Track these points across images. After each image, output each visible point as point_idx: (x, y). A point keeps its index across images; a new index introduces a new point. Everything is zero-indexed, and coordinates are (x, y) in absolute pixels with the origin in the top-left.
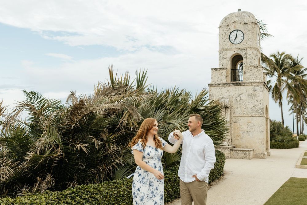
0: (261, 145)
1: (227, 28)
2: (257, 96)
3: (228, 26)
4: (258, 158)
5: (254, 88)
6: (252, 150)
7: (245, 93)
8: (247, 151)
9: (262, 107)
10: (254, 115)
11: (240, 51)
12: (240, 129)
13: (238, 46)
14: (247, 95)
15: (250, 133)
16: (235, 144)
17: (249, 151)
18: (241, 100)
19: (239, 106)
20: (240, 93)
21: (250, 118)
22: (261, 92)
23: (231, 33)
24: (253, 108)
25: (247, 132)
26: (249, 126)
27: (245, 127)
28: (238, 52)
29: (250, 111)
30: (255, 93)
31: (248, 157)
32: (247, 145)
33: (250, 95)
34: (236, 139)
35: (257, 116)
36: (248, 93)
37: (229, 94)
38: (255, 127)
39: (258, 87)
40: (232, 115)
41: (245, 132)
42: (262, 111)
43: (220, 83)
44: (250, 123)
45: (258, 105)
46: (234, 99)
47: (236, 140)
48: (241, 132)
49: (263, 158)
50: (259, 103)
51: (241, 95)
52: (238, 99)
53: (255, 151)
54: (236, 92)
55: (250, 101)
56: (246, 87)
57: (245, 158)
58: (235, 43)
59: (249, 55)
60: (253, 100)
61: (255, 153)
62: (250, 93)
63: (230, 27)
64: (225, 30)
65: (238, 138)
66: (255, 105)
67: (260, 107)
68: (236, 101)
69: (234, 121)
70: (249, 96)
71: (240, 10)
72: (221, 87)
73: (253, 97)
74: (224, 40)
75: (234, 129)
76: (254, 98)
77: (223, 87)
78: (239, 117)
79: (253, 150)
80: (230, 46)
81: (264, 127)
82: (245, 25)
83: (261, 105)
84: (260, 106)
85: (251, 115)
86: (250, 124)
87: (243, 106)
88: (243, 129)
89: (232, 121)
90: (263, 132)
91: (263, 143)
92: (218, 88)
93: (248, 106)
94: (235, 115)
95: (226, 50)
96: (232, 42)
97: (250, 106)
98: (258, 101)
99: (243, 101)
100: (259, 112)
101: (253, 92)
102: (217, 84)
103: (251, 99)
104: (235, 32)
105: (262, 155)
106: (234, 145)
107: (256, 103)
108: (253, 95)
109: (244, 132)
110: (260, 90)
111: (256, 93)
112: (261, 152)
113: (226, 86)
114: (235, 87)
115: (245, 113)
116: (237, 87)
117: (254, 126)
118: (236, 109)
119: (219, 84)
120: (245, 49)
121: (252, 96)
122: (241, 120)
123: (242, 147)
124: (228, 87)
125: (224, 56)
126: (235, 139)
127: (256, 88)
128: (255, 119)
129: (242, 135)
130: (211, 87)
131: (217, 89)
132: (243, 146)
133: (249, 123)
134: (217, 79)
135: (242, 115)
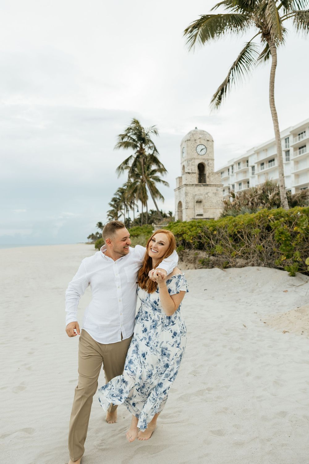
1: (194, 142)
2: (219, 194)
3: (195, 140)
7: (211, 192)
10: (217, 208)
11: (204, 161)
13: (203, 157)
14: (212, 194)
18: (208, 197)
19: (207, 201)
20: (207, 191)
21: (215, 210)
22: (221, 191)
23: (197, 146)
24: (217, 203)
26: (214, 215)
27: (211, 216)
28: (203, 161)
30: (218, 192)
35: (219, 208)
37: (200, 192)
42: (222, 205)
44: (215, 213)
46: (203, 196)
51: (208, 193)
52: (206, 196)
54: (205, 191)
55: (214, 198)
56: (211, 187)
58: (200, 154)
59: (211, 164)
62: (214, 192)
63: (197, 141)
64: (193, 143)
70: (214, 194)
72: (194, 187)
74: (192, 151)
77: (196, 187)
78: (207, 209)
80: (197, 156)
82: (207, 142)
85: (215, 208)
87: (209, 201)
92: (192, 187)
93: (213, 201)
95: (195, 159)
96: (198, 153)
97: (214, 201)
98: (219, 198)
99: (210, 197)
100: (220, 205)
101: (216, 191)
104: (200, 146)
114: (204, 187)
118: (205, 204)
119: (193, 185)
120: (208, 160)
124: (199, 187)
125: (193, 164)
128: (218, 210)
134: (190, 181)
135: (210, 208)
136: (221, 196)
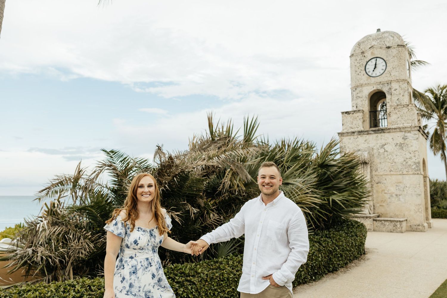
0: (418, 213)
1: (361, 56)
2: (409, 146)
3: (363, 53)
4: (414, 231)
5: (404, 135)
6: (404, 221)
7: (390, 143)
8: (397, 221)
9: (417, 161)
10: (405, 172)
11: (381, 86)
12: (386, 192)
13: (379, 79)
14: (394, 146)
15: (401, 197)
16: (379, 212)
17: (400, 221)
18: (386, 153)
19: (382, 161)
20: (383, 142)
21: (400, 177)
22: (414, 140)
23: (367, 62)
24: (404, 163)
25: (396, 195)
26: (400, 188)
27: (393, 189)
28: (379, 87)
29: (400, 167)
30: (406, 141)
31: (399, 230)
32: (397, 214)
33: (398, 145)
34: (380, 205)
35: (409, 173)
36: (395, 142)
37: (368, 145)
38: (407, 188)
39: (411, 133)
40: (374, 173)
41: (394, 195)
42: (417, 167)
43: (354, 131)
44: (400, 183)
45: (411, 158)
46: (375, 151)
47: (381, 207)
48: (387, 196)
49: (421, 231)
50: (412, 155)
51: (385, 145)
52: (382, 151)
53: (410, 221)
54: (378, 142)
55: (398, 154)
56: (391, 134)
57: (395, 231)
58: (374, 75)
59: (396, 90)
60: (403, 152)
61: (409, 225)
62: (398, 142)
63: (365, 54)
64: (358, 59)
65: (384, 204)
66: (407, 159)
67: (415, 161)
68: (379, 154)
69: (377, 181)
70: (397, 147)
71: (379, 30)
72: (356, 137)
73: (402, 147)
74: (358, 72)
75: (377, 191)
76: (404, 149)
77: (359, 136)
78: (383, 176)
79: (406, 220)
80: (367, 80)
81: (420, 188)
82: (387, 50)
83: (416, 158)
84: (414, 160)
85: (401, 173)
86: (401, 184)
87: (388, 160)
88: (390, 192)
89: (373, 181)
90: (419, 195)
91: (420, 210)
92: (352, 137)
93: (396, 160)
94: (377, 173)
95: (362, 85)
96: (370, 74)
97: (399, 160)
98: (410, 153)
99: (388, 153)
100: (413, 167)
101: (403, 140)
102: (350, 133)
103: (401, 151)
104: (374, 60)
105: (420, 227)
106: (378, 213)
107: (408, 156)
108: (402, 145)
109: (392, 196)
110: (413, 137)
111: (408, 141)
112: (418, 223)
113: (364, 134)
114: (376, 135)
115: (392, 169)
116: (379, 135)
117: (406, 187)
118: (379, 165)
119: (354, 133)
120: (389, 83)
121: (401, 146)
122: (387, 180)
123: (389, 216)
124: (365, 136)
125: (359, 95)
126: (378, 205)
127: (407, 134)
128: (407, 177)
129: (389, 201)
130: (342, 137)
131: (350, 139)
132: (391, 214)
133: (398, 183)
134: (350, 126)
135: (388, 173)
136: (413, 149)
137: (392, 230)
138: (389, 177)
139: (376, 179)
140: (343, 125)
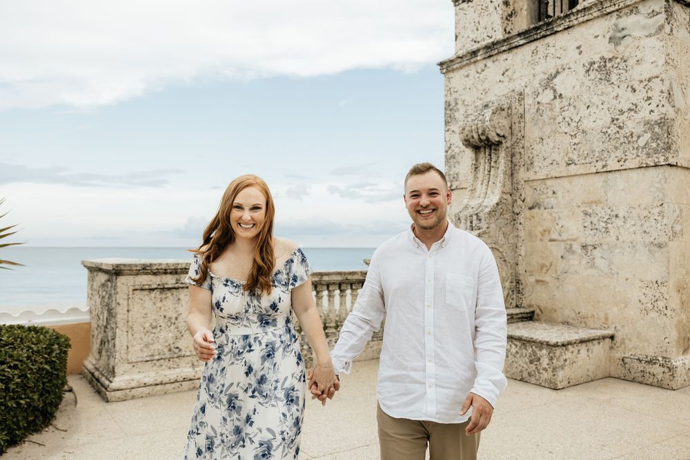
0: (653, 314)
2: (631, 62)
4: (633, 381)
5: (616, 25)
6: (604, 338)
7: (572, 65)
9: (655, 117)
10: (613, 165)
12: (554, 236)
14: (582, 71)
15: (596, 252)
16: (533, 303)
17: (548, 344)
18: (558, 100)
19: (547, 130)
20: (551, 66)
21: (598, 181)
22: (650, 36)
24: (614, 129)
25: (584, 247)
26: (595, 220)
27: (574, 227)
29: (598, 146)
30: (620, 48)
31: (545, 375)
32: (584, 312)
33: (596, 66)
34: (538, 281)
35: (628, 165)
36: (585, 59)
37: (511, 86)
38: (619, 222)
39: (638, 12)
40: (522, 174)
41: (576, 247)
42: (656, 138)
43: (477, 48)
44: (597, 202)
45: (634, 109)
46: (529, 101)
47: (538, 287)
48: (557, 250)
49: (660, 385)
50: (641, 94)
51: (555, 76)
52: (547, 96)
53: (623, 342)
54: (539, 69)
55: (595, 99)
56: (576, 32)
57: (533, 380)
60: (610, 89)
61: (619, 355)
62: (596, 58)
65: (547, 278)
66: (622, 112)
67: (648, 117)
68: (538, 109)
69: (529, 201)
70: (593, 74)
72: (481, 65)
73: (608, 74)
75: (530, 234)
76: (614, 78)
77: (489, 62)
78: (549, 183)
79: (612, 337)
81: (665, 221)
83: (653, 107)
84: (644, 114)
85: (600, 166)
86: (598, 209)
87: (564, 128)
88: (564, 236)
89: (519, 202)
90: (660, 246)
91: (661, 304)
92: (472, 70)
93: (586, 124)
94: (530, 175)
97: (597, 120)
98: (634, 91)
99: (565, 103)
100: (642, 142)
101: (612, 46)
102: (465, 56)
103: (603, 87)
105: (656, 369)
106: (530, 306)
107: (625, 102)
108: (609, 65)
109: (570, 250)
110: (644, 28)
111: (627, 47)
112: (650, 352)
113: (499, 53)
114: (533, 45)
115: (575, 157)
116: (540, 45)
117: (617, 216)
118: (537, 147)
121: (603, 69)
122: (559, 194)
124: (504, 56)
126: (532, 279)
127: (628, 21)
128: (619, 180)
129: (562, 265)
130: (451, 75)
131: (468, 76)
132: (567, 312)
133: (590, 203)
135: (562, 170)
136: (646, 70)
137: (525, 374)
138: (565, 182)
139: (528, 193)
140: (456, 37)
